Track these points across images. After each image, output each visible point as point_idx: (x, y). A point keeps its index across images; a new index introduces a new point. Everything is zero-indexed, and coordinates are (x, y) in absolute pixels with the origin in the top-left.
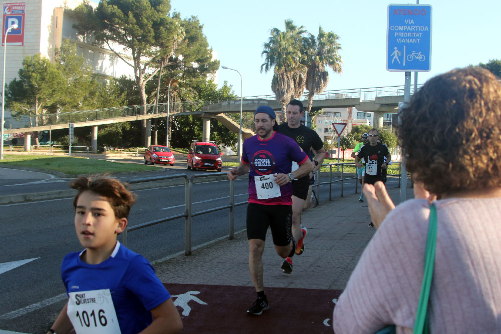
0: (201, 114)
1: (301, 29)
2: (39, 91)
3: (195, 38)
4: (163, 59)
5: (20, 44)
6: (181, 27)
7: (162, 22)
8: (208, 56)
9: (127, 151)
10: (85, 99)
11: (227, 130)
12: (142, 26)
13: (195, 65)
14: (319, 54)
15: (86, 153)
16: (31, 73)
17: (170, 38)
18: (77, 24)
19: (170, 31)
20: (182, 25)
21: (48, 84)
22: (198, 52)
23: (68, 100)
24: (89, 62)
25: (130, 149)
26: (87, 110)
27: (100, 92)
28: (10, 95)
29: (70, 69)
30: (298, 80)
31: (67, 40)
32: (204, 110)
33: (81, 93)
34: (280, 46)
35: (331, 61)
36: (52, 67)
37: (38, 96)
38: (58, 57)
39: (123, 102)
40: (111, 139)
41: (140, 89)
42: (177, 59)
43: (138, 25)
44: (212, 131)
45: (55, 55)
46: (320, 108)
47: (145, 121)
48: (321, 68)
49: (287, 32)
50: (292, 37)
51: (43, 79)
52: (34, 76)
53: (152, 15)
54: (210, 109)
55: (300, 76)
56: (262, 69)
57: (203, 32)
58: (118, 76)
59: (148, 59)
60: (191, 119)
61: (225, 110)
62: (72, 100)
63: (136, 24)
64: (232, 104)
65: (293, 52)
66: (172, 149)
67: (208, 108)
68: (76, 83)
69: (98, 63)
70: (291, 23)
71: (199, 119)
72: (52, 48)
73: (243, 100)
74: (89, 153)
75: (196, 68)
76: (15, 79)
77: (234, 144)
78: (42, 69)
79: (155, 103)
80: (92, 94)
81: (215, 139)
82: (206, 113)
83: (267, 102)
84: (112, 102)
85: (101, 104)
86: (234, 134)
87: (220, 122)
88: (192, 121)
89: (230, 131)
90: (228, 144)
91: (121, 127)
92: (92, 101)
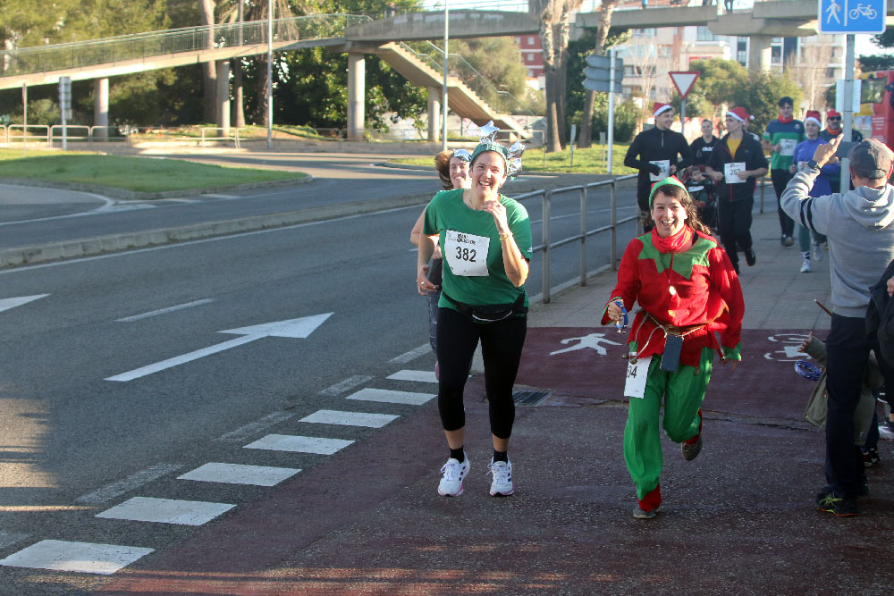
0: (344, 45)
9: (175, 135)
10: (72, 16)
11: (401, 80)
15: (86, 140)
23: (34, 17)
25: (181, 129)
26: (77, 41)
32: (351, 35)
39: (160, 20)
44: (369, 83)
46: (624, 29)
47: (213, 67)
54: (365, 34)
60: (318, 56)
61: (401, 36)
62: (44, 18)
64: (418, 21)
66: (276, 126)
67: (361, 31)
71: (338, 57)
73: (451, 12)
74: (95, 141)
77: (419, 113)
79: (235, 21)
81: (375, 101)
82: (354, 43)
83: (500, 17)
84: (134, 19)
85: (110, 26)
86: (416, 90)
87: (387, 61)
88: (320, 61)
89: (408, 84)
90: (403, 115)
91: (155, 80)
92: (86, 19)
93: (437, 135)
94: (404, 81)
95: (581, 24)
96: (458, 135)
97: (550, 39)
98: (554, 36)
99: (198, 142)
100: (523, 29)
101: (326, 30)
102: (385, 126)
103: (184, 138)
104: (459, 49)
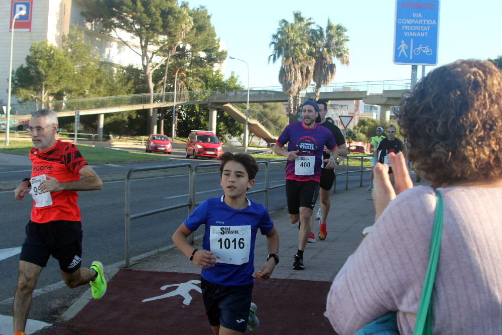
0: (207, 104)
1: (309, 21)
2: (45, 77)
3: (203, 27)
4: (170, 48)
5: (28, 30)
6: (190, 17)
7: (171, 11)
8: (216, 46)
9: (133, 140)
10: (92, 87)
11: (233, 121)
12: (150, 15)
13: (203, 55)
14: (327, 46)
15: (91, 140)
16: (37, 60)
17: (178, 27)
18: (85, 12)
19: (178, 20)
20: (190, 15)
21: (55, 70)
22: (206, 42)
23: (75, 87)
24: (97, 50)
25: (136, 137)
26: (93, 98)
27: (107, 80)
28: (16, 82)
29: (77, 56)
30: (305, 71)
31: (74, 27)
32: (211, 100)
33: (88, 81)
34: (288, 37)
35: (339, 53)
36: (60, 54)
37: (44, 83)
38: (65, 44)
39: (130, 91)
40: (117, 127)
41: (147, 77)
42: (184, 48)
43: (146, 14)
44: (218, 121)
45: (63, 42)
47: (152, 111)
48: (328, 59)
49: (295, 23)
50: (300, 28)
51: (50, 66)
52: (41, 63)
53: (160, 4)
54: (216, 100)
55: (307, 68)
56: (269, 60)
57: (211, 22)
58: (126, 65)
59: (155, 48)
60: (197, 109)
61: (232, 101)
62: (79, 88)
63: (144, 13)
64: (239, 94)
65: (301, 43)
66: (178, 138)
67: (215, 98)
68: (83, 71)
69: (105, 51)
70: (300, 14)
71: (206, 109)
72: (60, 35)
73: (250, 91)
74: (95, 141)
75: (203, 58)
76: (22, 65)
77: (240, 134)
78: (50, 57)
79: (162, 92)
80: (99, 82)
81: (221, 129)
82: (212, 103)
83: (274, 94)
84: (119, 90)
85: (108, 92)
86: (240, 125)
87: (227, 112)
88: (198, 111)
89: (236, 122)
90: (234, 135)
91: (127, 116)
92: (98, 89)
93: (247, 144)
94: (235, 121)
95: (307, 97)
96: (257, 145)
97: (292, 102)
98: (294, 101)
99: (141, 143)
100: (283, 99)
101: (201, 98)
102: (225, 140)
103: (137, 141)
104: (258, 108)
